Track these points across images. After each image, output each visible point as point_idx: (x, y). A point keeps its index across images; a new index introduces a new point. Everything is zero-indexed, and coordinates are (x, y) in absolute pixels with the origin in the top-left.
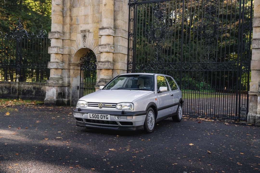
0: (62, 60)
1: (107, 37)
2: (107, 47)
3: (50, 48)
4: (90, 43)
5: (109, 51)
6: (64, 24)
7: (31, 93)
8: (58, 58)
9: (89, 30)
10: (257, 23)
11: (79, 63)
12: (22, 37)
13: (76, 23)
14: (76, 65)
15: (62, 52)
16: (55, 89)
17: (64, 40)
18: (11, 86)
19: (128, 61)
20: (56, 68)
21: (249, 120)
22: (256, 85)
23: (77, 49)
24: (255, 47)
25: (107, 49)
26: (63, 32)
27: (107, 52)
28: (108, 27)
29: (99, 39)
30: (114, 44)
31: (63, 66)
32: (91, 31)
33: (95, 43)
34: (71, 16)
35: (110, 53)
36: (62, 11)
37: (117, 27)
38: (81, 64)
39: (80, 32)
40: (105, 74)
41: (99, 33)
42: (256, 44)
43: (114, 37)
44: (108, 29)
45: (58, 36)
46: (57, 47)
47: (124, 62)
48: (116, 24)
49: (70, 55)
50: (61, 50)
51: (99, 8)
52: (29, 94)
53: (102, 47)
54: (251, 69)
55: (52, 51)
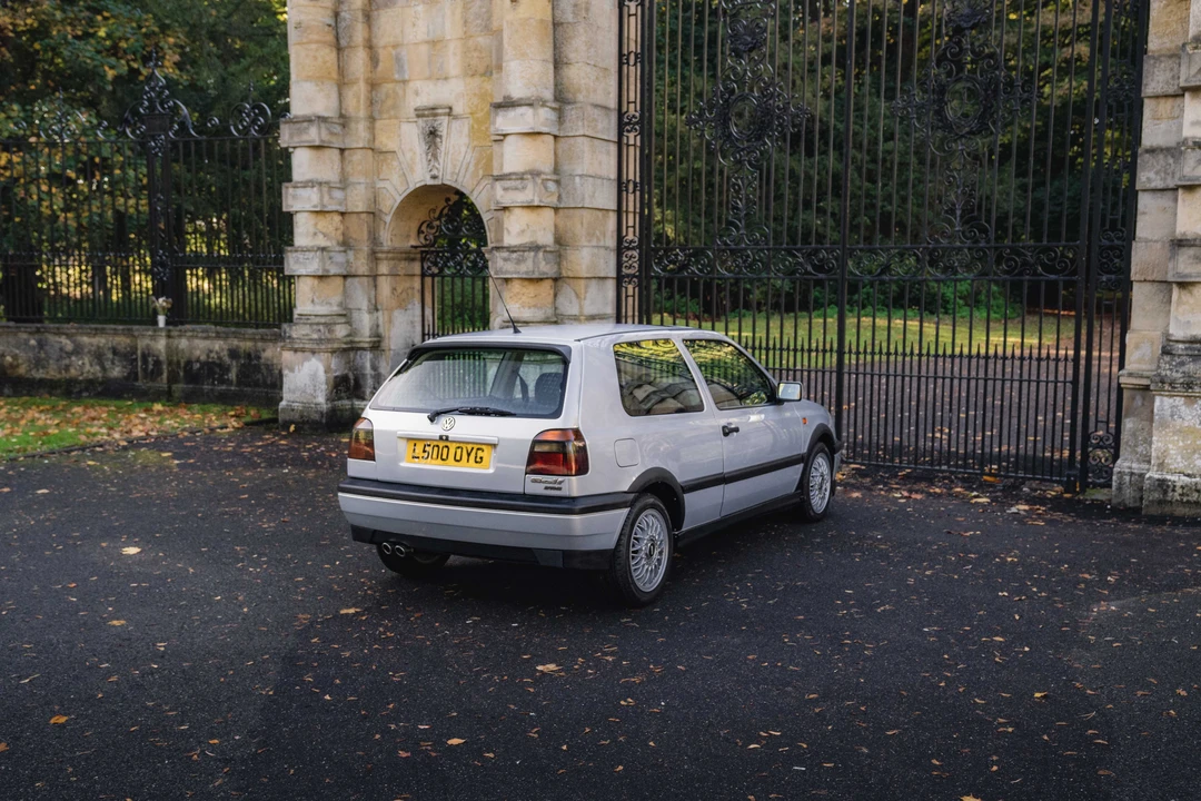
0: (341, 238)
1: (527, 140)
2: (530, 186)
3: (291, 190)
4: (456, 163)
5: (536, 204)
6: (342, 82)
7: (223, 375)
8: (324, 231)
9: (451, 108)
10: (1161, 79)
11: (416, 247)
12: (167, 136)
13: (396, 76)
14: (404, 255)
15: (340, 204)
16: (321, 360)
17: (347, 153)
18: (139, 347)
19: (620, 239)
20: (320, 273)
21: (1120, 488)
22: (1153, 343)
23: (401, 189)
24: (1153, 185)
25: (529, 194)
26: (342, 116)
27: (530, 207)
28: (529, 98)
29: (496, 146)
30: (556, 170)
31: (348, 262)
32: (457, 110)
33: (477, 164)
34: (370, 46)
35: (539, 210)
36: (333, 24)
37: (570, 96)
38: (422, 252)
39: (412, 114)
40: (524, 298)
41: (494, 123)
42: (1157, 173)
43: (556, 137)
44: (530, 105)
45: (320, 134)
46: (320, 184)
47: (602, 244)
48: (565, 80)
49: (374, 214)
50: (338, 194)
51: (487, 12)
52: (214, 379)
53: (506, 186)
54: (1132, 279)
55: (298, 200)
